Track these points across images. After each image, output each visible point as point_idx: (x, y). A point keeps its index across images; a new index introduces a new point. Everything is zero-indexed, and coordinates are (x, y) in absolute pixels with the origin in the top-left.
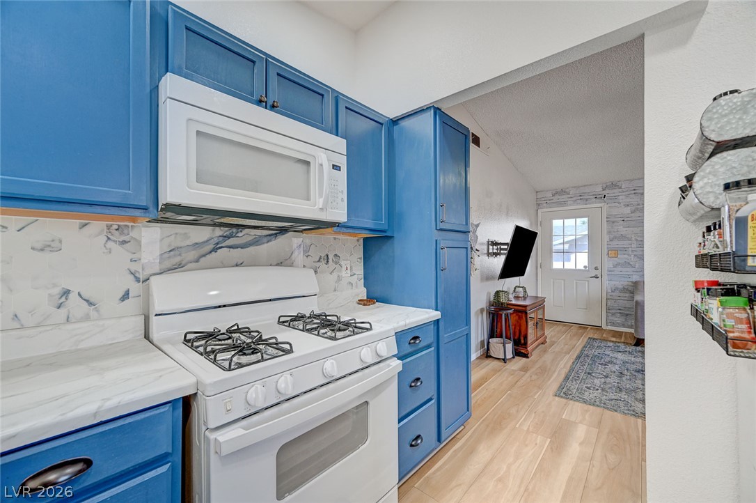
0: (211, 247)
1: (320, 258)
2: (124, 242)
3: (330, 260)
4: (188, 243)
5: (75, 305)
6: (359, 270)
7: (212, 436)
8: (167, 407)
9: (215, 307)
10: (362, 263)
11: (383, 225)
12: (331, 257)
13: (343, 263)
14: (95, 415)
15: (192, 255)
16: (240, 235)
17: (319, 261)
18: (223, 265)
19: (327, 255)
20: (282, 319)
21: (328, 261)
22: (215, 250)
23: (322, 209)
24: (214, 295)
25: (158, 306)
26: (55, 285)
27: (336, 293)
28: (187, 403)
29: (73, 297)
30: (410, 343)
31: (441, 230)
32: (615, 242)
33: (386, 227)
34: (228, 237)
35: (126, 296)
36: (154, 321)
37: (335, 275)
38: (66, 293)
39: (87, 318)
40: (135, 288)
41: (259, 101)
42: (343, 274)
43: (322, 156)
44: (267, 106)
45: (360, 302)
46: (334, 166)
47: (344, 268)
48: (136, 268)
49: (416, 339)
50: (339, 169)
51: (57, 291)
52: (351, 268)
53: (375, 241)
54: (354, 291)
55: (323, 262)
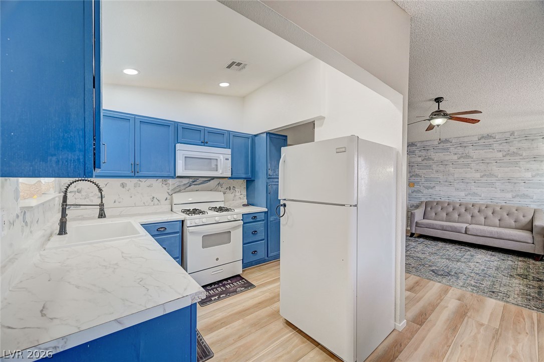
0: (189, 185)
2: (166, 184)
3: (231, 189)
4: (182, 184)
5: (155, 201)
6: (244, 192)
7: (188, 228)
10: (246, 190)
11: (249, 175)
12: (231, 188)
13: (236, 190)
14: (167, 220)
15: (184, 187)
16: (198, 181)
17: (226, 189)
18: (192, 191)
20: (210, 208)
21: (230, 189)
22: (190, 186)
23: (222, 174)
24: (190, 200)
25: (175, 202)
26: (151, 196)
27: (234, 201)
28: (183, 221)
29: (155, 198)
30: (252, 218)
31: (269, 178)
32: (413, 178)
33: (251, 177)
35: (167, 199)
36: (174, 206)
37: (233, 195)
38: (154, 198)
39: (158, 204)
40: (169, 197)
41: (202, 142)
42: (237, 194)
43: (221, 156)
44: (204, 143)
45: (244, 205)
46: (226, 159)
47: (237, 192)
48: (169, 191)
49: (255, 217)
50: (228, 159)
51: (152, 197)
52: (240, 192)
53: (250, 182)
54: (242, 201)
55: (228, 190)
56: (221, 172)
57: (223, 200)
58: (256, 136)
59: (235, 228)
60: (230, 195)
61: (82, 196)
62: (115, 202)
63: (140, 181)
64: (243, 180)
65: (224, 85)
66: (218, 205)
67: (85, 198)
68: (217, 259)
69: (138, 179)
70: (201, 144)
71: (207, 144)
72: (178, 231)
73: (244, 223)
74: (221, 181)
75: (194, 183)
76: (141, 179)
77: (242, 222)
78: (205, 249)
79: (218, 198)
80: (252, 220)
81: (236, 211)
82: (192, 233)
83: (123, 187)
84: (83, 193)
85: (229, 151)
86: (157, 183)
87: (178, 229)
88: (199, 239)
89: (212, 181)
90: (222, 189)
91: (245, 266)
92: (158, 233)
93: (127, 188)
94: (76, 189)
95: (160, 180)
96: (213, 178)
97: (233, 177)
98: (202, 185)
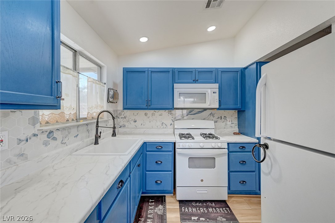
0: (187, 114)
1: (218, 117)
2: (171, 114)
3: (222, 118)
4: (182, 113)
6: (236, 122)
7: (178, 149)
8: (171, 143)
9: (186, 129)
10: (237, 120)
11: (239, 106)
13: (228, 119)
14: (163, 141)
15: (183, 116)
16: (193, 111)
17: (218, 118)
18: (189, 119)
19: (221, 117)
20: (201, 134)
21: (221, 119)
23: (209, 105)
25: (176, 127)
27: (224, 129)
28: (175, 143)
29: (164, 124)
30: (239, 148)
33: (240, 108)
34: (190, 112)
35: (171, 124)
36: (175, 130)
37: (224, 123)
38: (163, 123)
39: (165, 128)
40: (173, 123)
41: (194, 81)
42: (228, 123)
43: (209, 91)
44: (195, 81)
45: (235, 134)
46: (214, 93)
47: (228, 121)
48: (173, 119)
49: (243, 147)
50: (216, 93)
51: (162, 123)
52: (231, 121)
53: (241, 112)
54: (233, 129)
55: (219, 120)
56: (208, 104)
57: (214, 128)
58: (245, 68)
59: (220, 155)
60: (221, 124)
61: (126, 120)
62: (141, 125)
63: (155, 112)
64: (234, 111)
65: (211, 29)
66: (207, 132)
67: (128, 122)
68: (202, 181)
69: (154, 111)
70: (193, 82)
71: (198, 82)
72: (171, 150)
73: (229, 152)
74: (213, 111)
75: (190, 113)
76: (156, 111)
77: (226, 151)
78: (191, 169)
79: (209, 125)
80: (239, 150)
81: (222, 139)
82: (180, 154)
83: (146, 116)
84: (127, 119)
85: (217, 85)
86: (165, 113)
87: (171, 148)
88: (186, 160)
89: (205, 112)
90: (215, 119)
91: (231, 192)
92: (157, 150)
93: (148, 116)
94: (123, 117)
95: (167, 111)
96: (205, 109)
97: (222, 108)
98: (196, 115)
